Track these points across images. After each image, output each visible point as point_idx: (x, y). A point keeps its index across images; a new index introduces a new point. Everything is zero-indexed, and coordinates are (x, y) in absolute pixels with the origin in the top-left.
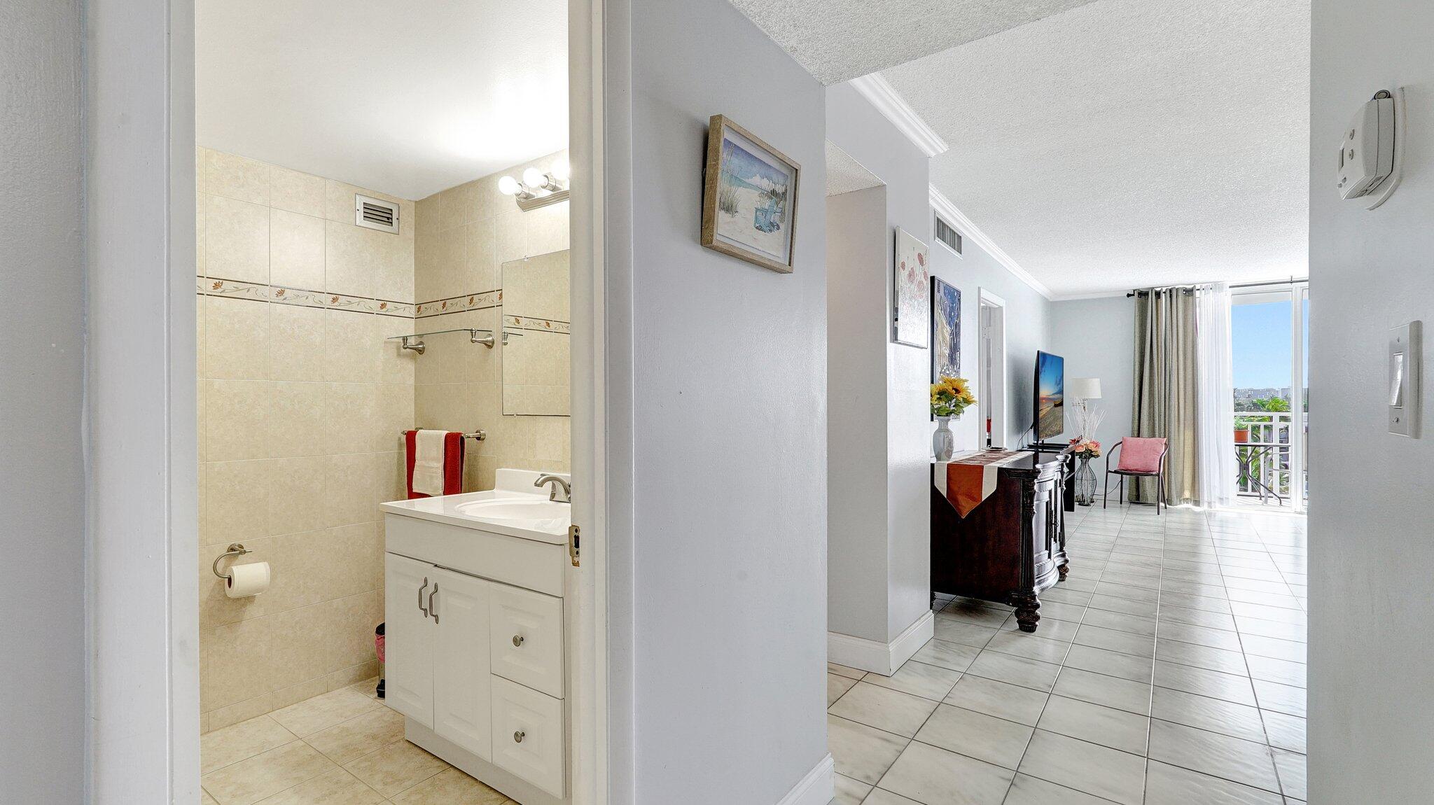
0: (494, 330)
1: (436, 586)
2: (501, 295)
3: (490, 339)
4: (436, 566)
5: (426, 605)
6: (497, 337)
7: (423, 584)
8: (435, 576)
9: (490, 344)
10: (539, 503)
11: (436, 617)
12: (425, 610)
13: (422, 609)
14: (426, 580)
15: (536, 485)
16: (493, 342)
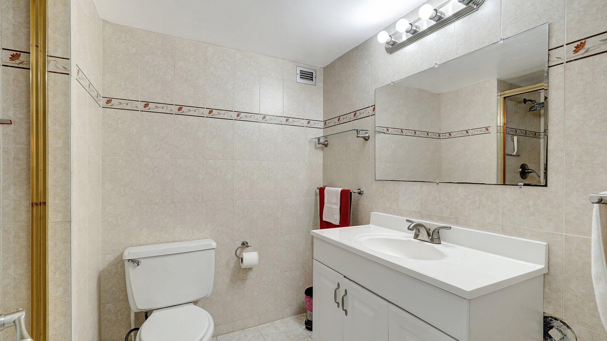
0: (370, 130)
1: (346, 291)
2: (374, 109)
3: (367, 135)
4: (345, 277)
5: (339, 300)
6: (370, 134)
7: (337, 287)
8: (345, 284)
9: (367, 138)
10: (406, 239)
11: (346, 311)
12: (338, 303)
13: (336, 302)
14: (338, 285)
15: (409, 229)
16: (369, 137)
